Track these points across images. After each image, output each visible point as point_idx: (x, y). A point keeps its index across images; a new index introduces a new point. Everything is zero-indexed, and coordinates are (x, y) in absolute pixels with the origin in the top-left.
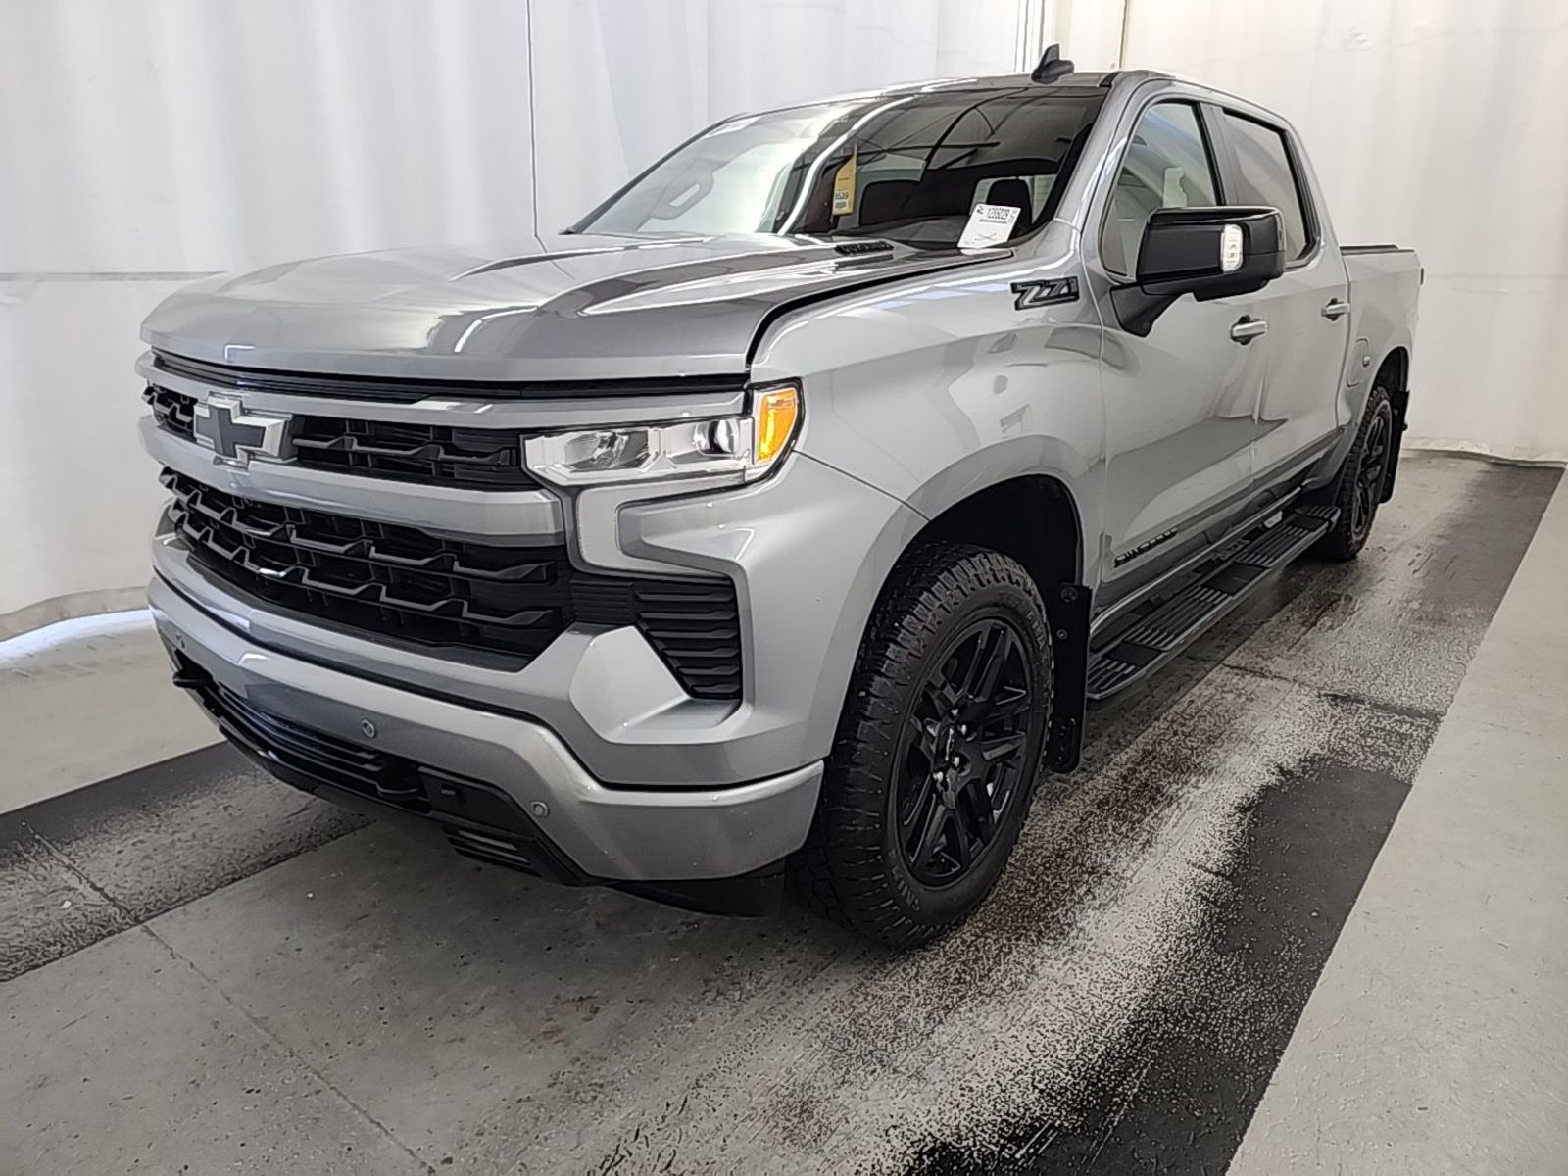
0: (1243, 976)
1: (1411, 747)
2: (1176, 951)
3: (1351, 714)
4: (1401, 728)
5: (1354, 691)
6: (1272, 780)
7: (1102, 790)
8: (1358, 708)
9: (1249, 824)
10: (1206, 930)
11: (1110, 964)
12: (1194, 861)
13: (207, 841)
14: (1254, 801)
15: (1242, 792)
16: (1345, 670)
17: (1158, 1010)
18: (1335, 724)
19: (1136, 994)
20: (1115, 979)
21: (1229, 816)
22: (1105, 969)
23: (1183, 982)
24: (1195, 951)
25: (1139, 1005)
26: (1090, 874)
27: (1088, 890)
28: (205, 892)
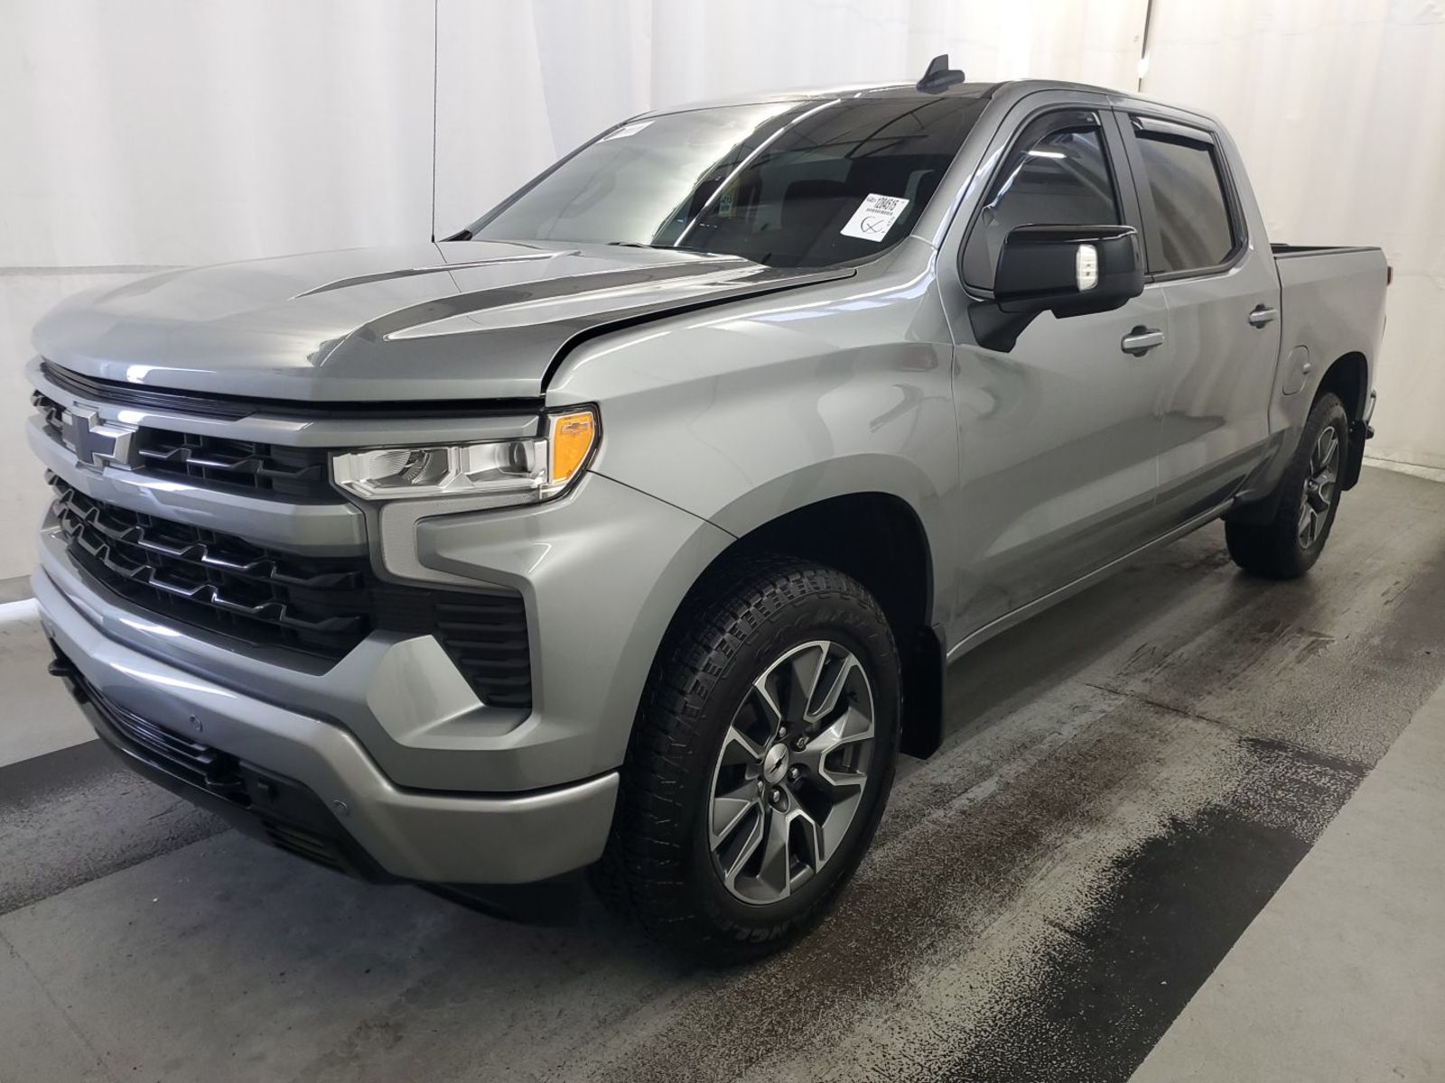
0: (1068, 1045)
1: (1324, 803)
2: (1005, 1015)
3: (1268, 762)
4: (1319, 781)
5: (1279, 736)
6: (1160, 832)
7: (977, 835)
8: (1279, 756)
9: (1122, 880)
10: (1044, 993)
11: (932, 1024)
12: (1052, 917)
13: (70, 839)
14: (1135, 854)
15: (1124, 843)
16: (1277, 712)
17: (969, 1076)
18: (1248, 773)
19: (950, 1058)
20: (932, 1041)
21: (1104, 871)
22: (923, 1029)
23: (1003, 1048)
24: (1025, 1015)
25: (949, 1071)
26: (938, 926)
27: (932, 944)
28: (57, 891)
